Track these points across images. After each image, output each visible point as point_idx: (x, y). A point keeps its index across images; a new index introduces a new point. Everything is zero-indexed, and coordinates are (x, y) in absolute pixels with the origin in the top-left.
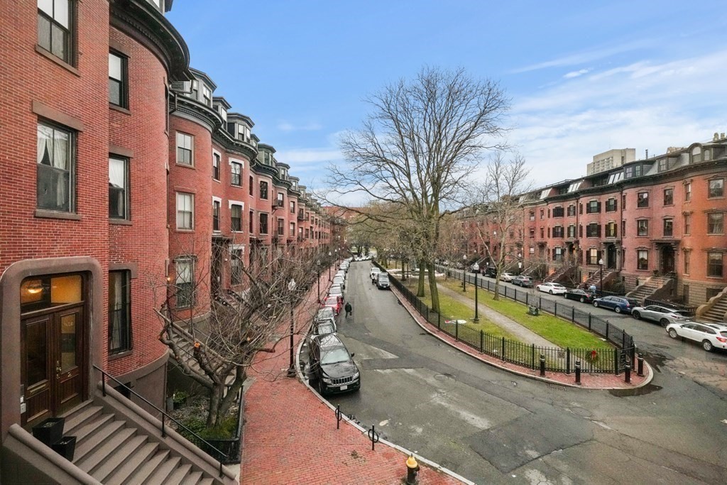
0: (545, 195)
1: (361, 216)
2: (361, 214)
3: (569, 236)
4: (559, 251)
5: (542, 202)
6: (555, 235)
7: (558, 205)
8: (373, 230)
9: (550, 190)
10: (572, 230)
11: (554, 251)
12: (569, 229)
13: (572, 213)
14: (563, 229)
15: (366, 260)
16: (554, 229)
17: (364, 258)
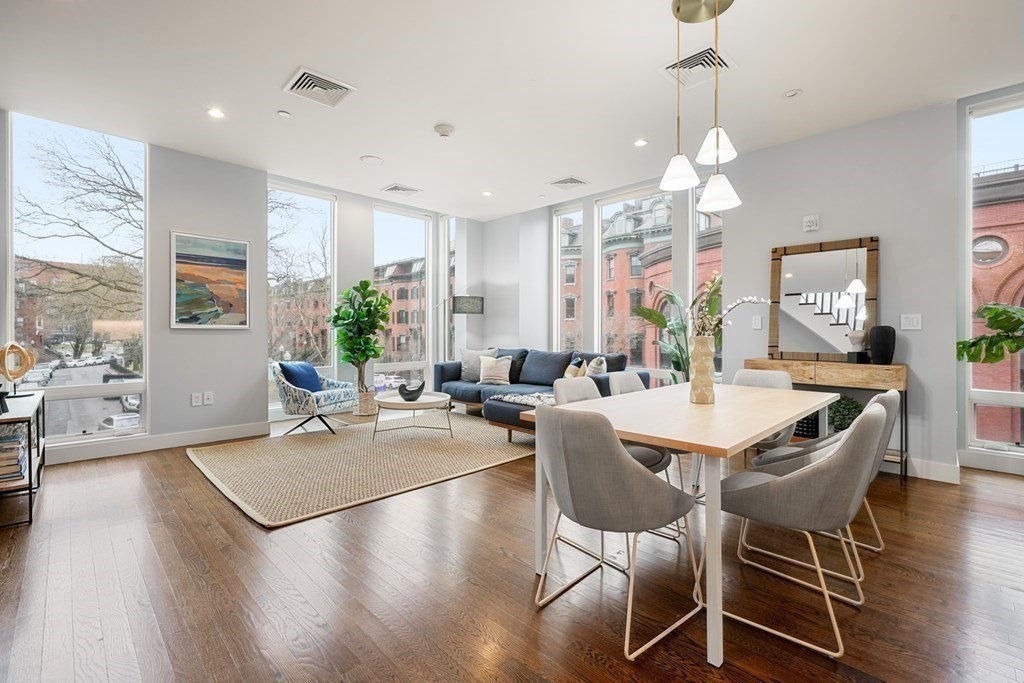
0: (389, 272)
1: (82, 280)
2: (81, 275)
3: (413, 322)
4: (403, 340)
5: (386, 281)
6: (400, 321)
7: (403, 285)
8: (110, 305)
9: (395, 267)
10: (416, 315)
11: (399, 339)
12: (412, 314)
13: (415, 296)
14: (407, 313)
15: (95, 364)
16: (398, 313)
17: (91, 360)
